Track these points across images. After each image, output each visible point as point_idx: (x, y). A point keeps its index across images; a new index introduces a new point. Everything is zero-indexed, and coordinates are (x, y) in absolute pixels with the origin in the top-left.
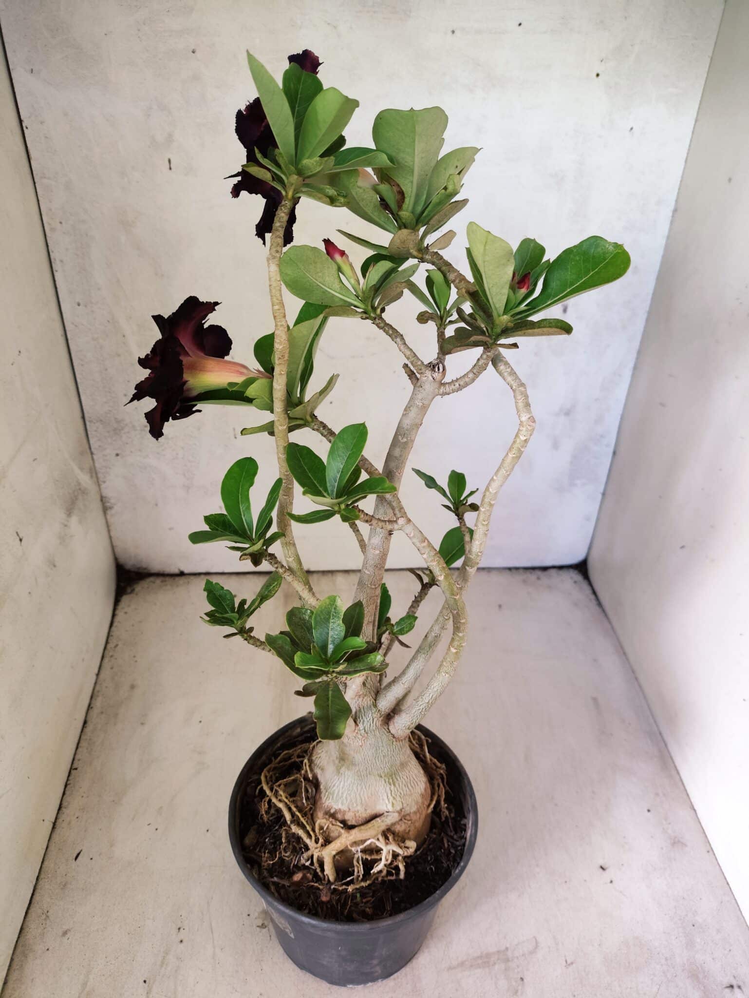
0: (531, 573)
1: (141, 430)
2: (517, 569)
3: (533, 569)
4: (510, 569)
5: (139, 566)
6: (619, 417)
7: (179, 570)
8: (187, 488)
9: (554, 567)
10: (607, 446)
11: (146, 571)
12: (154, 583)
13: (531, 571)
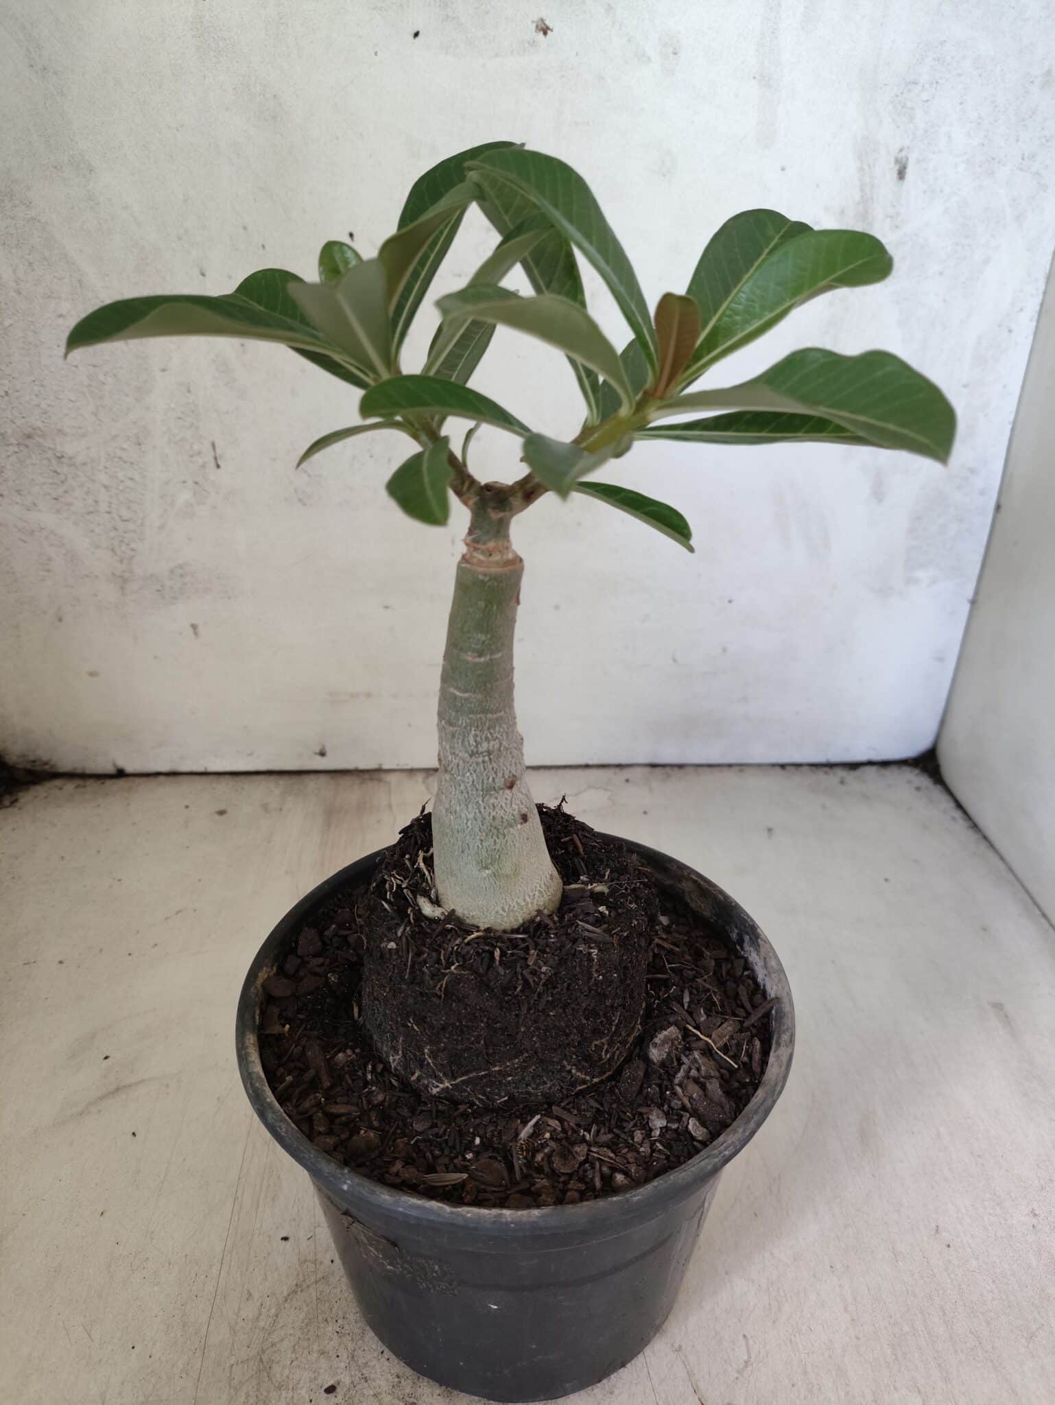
0: (826, 773)
1: (18, 444)
2: (798, 766)
3: (830, 766)
4: (783, 766)
5: (32, 758)
6: (1010, 426)
7: (115, 765)
8: (122, 581)
9: (870, 763)
10: (982, 493)
11: (46, 767)
12: (61, 789)
13: (826, 769)
